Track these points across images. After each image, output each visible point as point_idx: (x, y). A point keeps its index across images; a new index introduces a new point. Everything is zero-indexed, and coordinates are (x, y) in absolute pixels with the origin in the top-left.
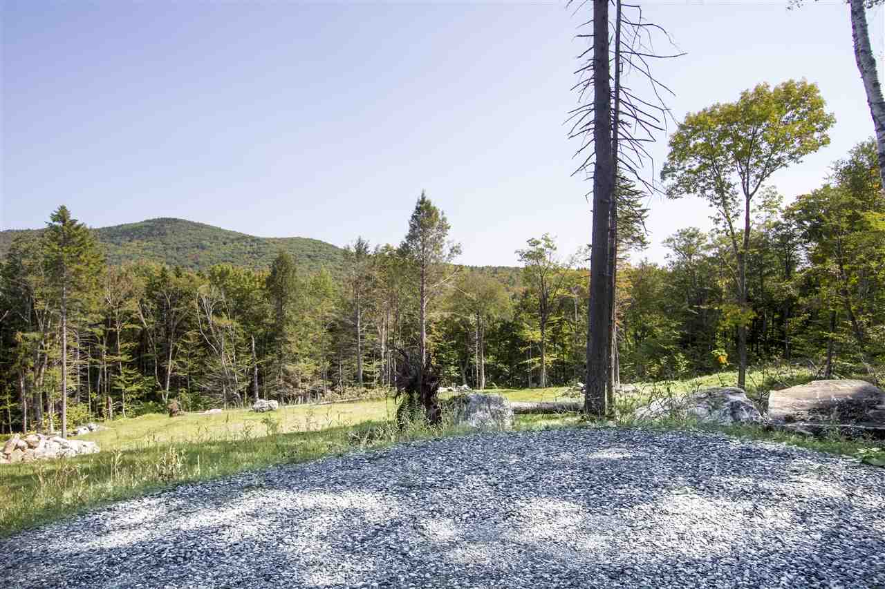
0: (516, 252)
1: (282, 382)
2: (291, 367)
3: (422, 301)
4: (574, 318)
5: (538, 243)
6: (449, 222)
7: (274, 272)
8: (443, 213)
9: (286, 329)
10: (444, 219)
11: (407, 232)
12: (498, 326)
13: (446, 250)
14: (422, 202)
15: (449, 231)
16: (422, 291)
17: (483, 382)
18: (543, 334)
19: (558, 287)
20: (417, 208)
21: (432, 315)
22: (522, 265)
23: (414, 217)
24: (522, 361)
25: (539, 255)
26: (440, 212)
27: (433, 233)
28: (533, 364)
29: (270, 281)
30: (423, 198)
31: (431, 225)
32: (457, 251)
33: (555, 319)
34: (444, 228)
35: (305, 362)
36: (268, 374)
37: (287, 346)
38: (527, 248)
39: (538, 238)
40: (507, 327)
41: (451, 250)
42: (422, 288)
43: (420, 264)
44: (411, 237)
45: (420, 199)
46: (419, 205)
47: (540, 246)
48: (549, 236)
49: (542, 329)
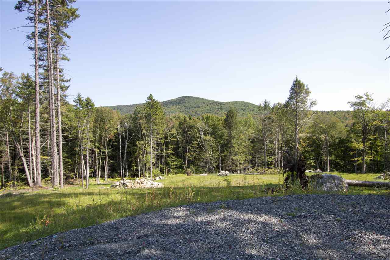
0: (348, 103)
1: (231, 164)
2: (235, 157)
3: (296, 129)
4: (384, 137)
5: (361, 97)
6: (310, 90)
7: (228, 117)
8: (307, 86)
9: (233, 141)
10: (308, 89)
11: (288, 96)
12: (337, 141)
13: (308, 104)
14: (296, 81)
15: (310, 95)
16: (296, 124)
17: (329, 169)
18: (364, 145)
19: (374, 120)
20: (293, 84)
21: (301, 135)
22: (352, 109)
23: (291, 88)
24: (350, 159)
25: (362, 104)
26: (305, 86)
27: (302, 96)
28: (358, 161)
29: (226, 120)
30: (297, 79)
31: (301, 92)
32: (314, 104)
33: (371, 137)
34: (307, 93)
35: (241, 155)
36: (225, 160)
37: (233, 148)
38: (354, 100)
39: (361, 95)
40: (342, 141)
41: (311, 104)
42: (296, 122)
43: (295, 111)
44: (291, 98)
45: (295, 80)
46: (294, 83)
47: (362, 99)
48: (369, 94)
49: (364, 142)
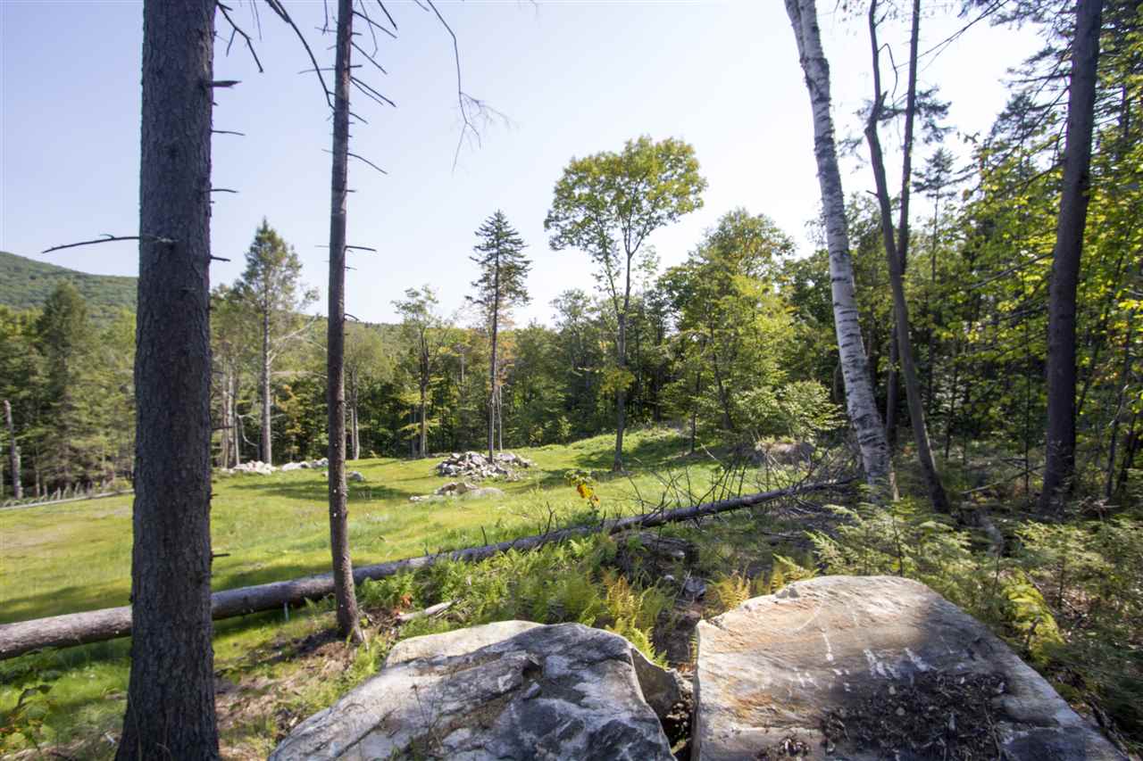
0: (392, 302)
1: (65, 462)
2: (79, 442)
3: (265, 357)
4: (460, 379)
5: (417, 294)
6: (301, 259)
7: (49, 312)
8: (293, 248)
9: (70, 391)
10: (294, 256)
11: (245, 269)
12: (378, 387)
13: (299, 295)
14: (264, 231)
15: (301, 271)
16: (265, 345)
17: (358, 450)
18: (422, 397)
19: (440, 345)
20: (257, 238)
21: (282, 374)
22: (398, 319)
23: (252, 249)
24: (400, 427)
25: (419, 308)
26: (289, 246)
27: (282, 271)
28: (414, 430)
29: (41, 324)
30: (265, 227)
31: (278, 261)
32: (314, 297)
33: (435, 380)
34: (294, 266)
35: (107, 434)
36: (41, 453)
37: (73, 414)
38: (405, 299)
39: (417, 288)
40: (388, 388)
41: (307, 295)
42: (265, 339)
43: (261, 310)
44: (250, 275)
45: (261, 227)
46: (260, 235)
47: (420, 298)
48: (430, 288)
49: (422, 391)
